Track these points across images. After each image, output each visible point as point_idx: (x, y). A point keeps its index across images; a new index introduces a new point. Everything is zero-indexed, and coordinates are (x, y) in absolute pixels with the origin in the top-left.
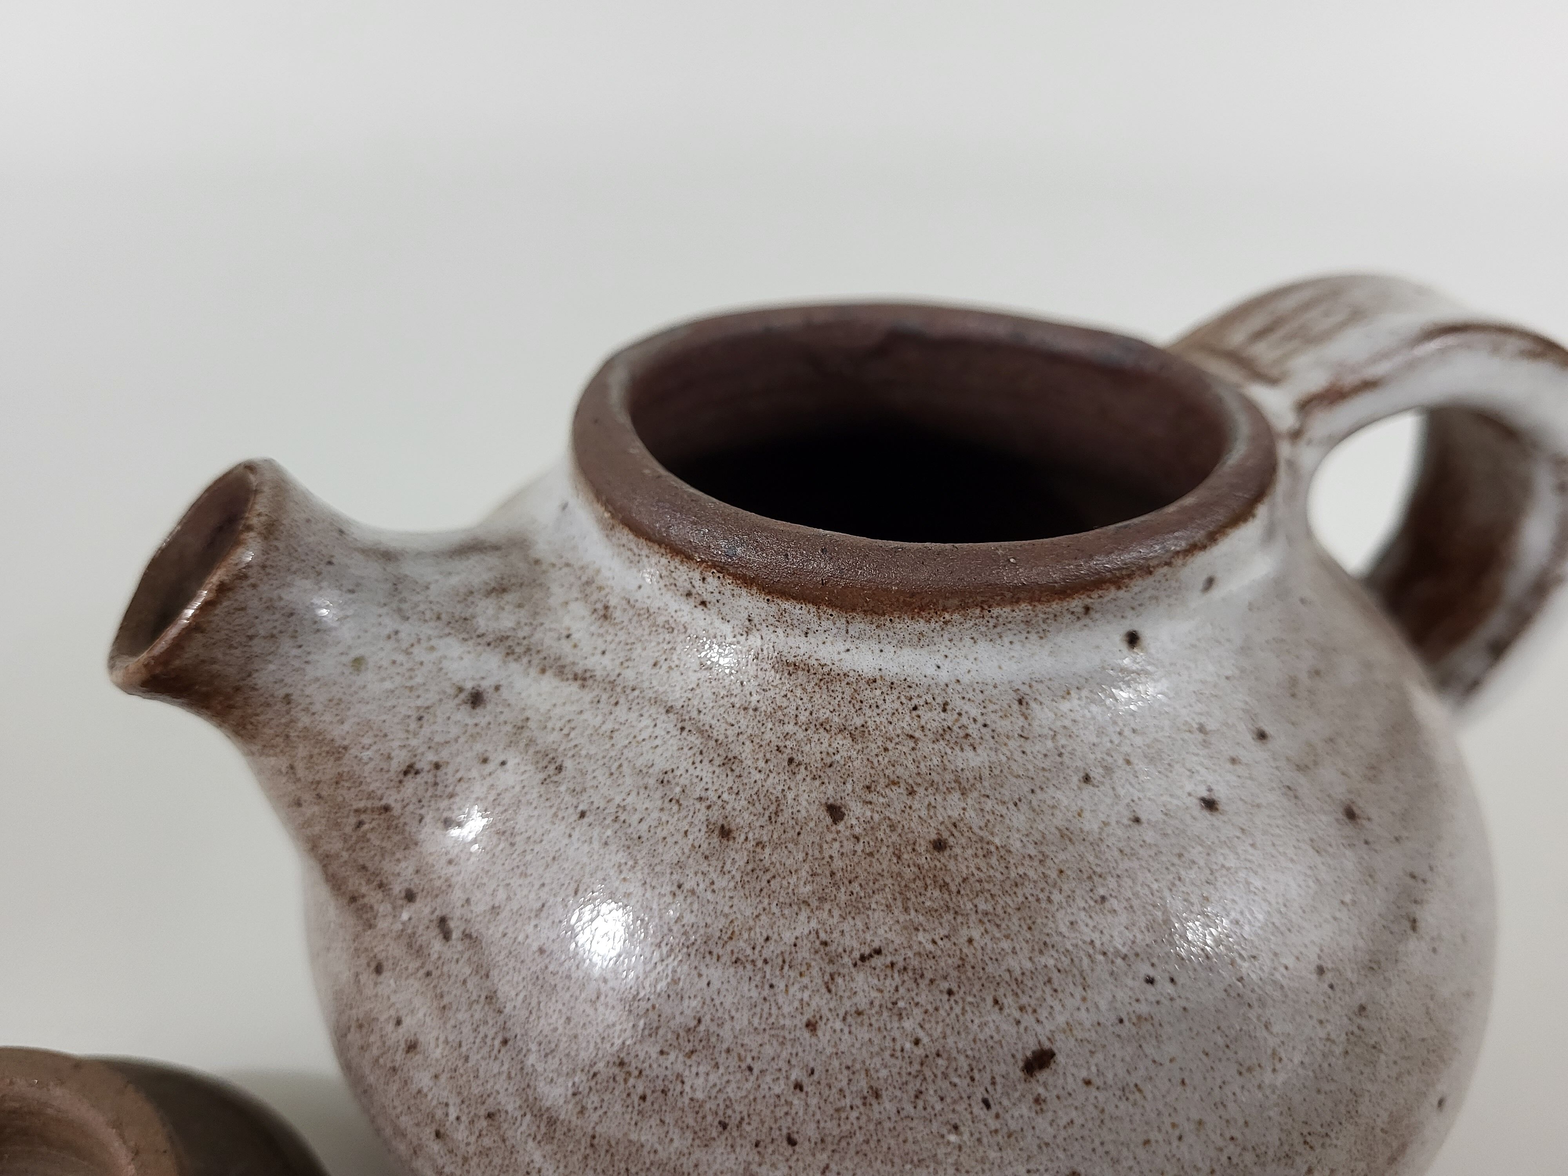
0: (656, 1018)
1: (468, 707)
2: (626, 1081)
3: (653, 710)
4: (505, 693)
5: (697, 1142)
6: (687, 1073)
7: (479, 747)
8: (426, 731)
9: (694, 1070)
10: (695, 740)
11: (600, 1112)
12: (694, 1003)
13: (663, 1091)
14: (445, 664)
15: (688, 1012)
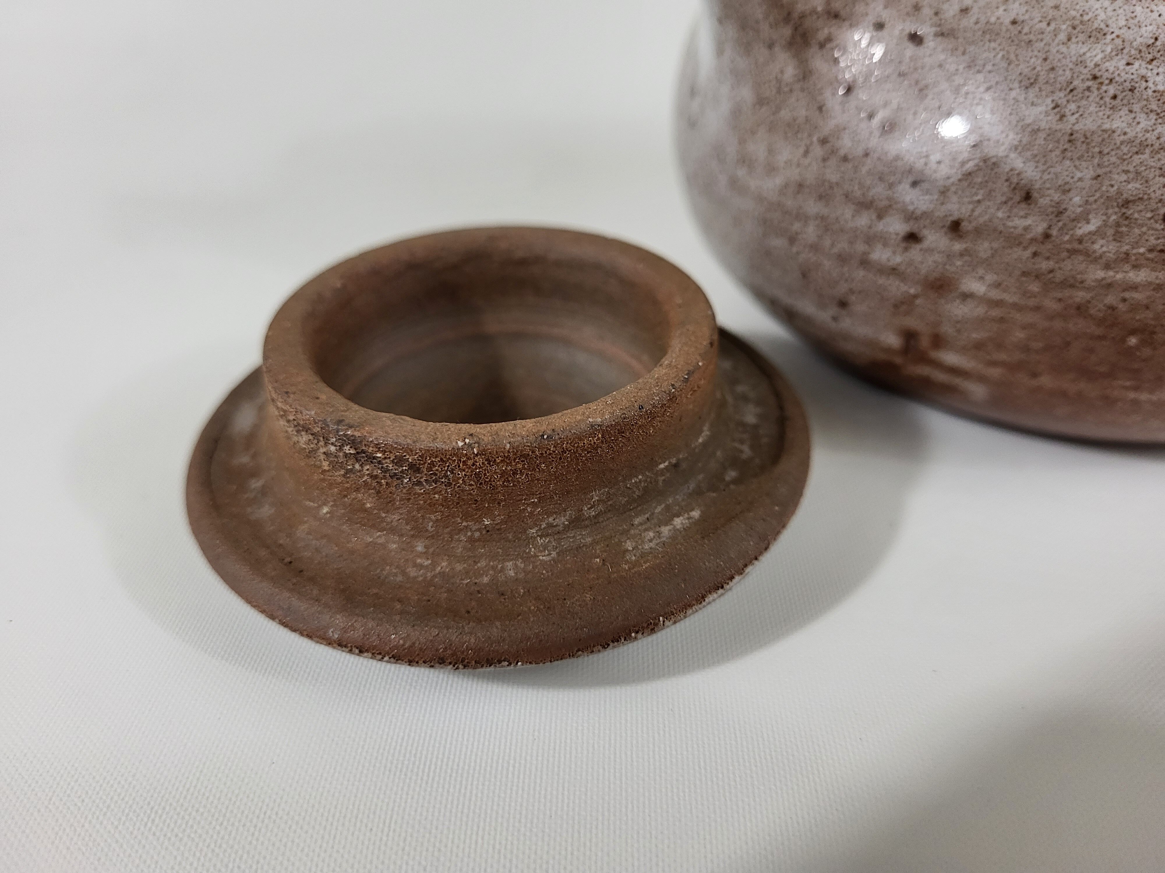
0: (1121, 43)
2: (1098, 89)
5: (1160, 121)
6: (1149, 74)
9: (1155, 71)
11: (1077, 116)
12: (1150, 28)
13: (1130, 90)
15: (1145, 35)
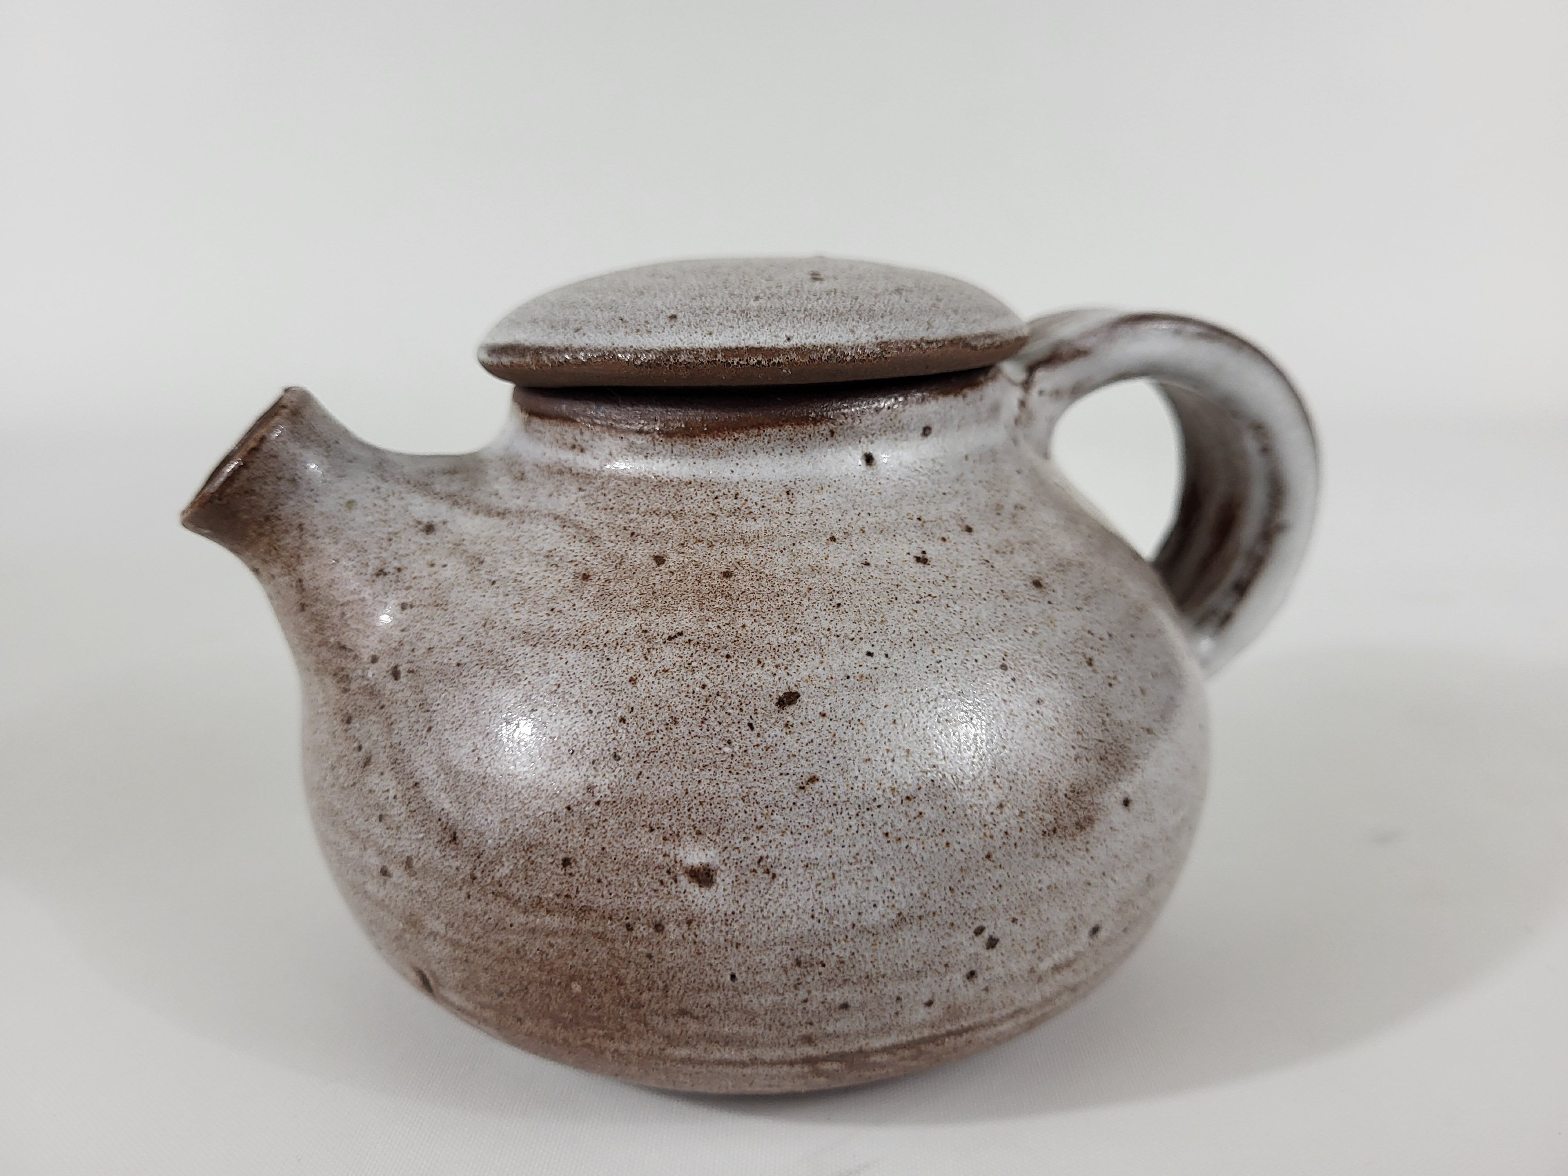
1: (424, 534)
3: (546, 520)
4: (449, 525)
7: (428, 557)
8: (394, 547)
10: (572, 531)
14: (411, 508)
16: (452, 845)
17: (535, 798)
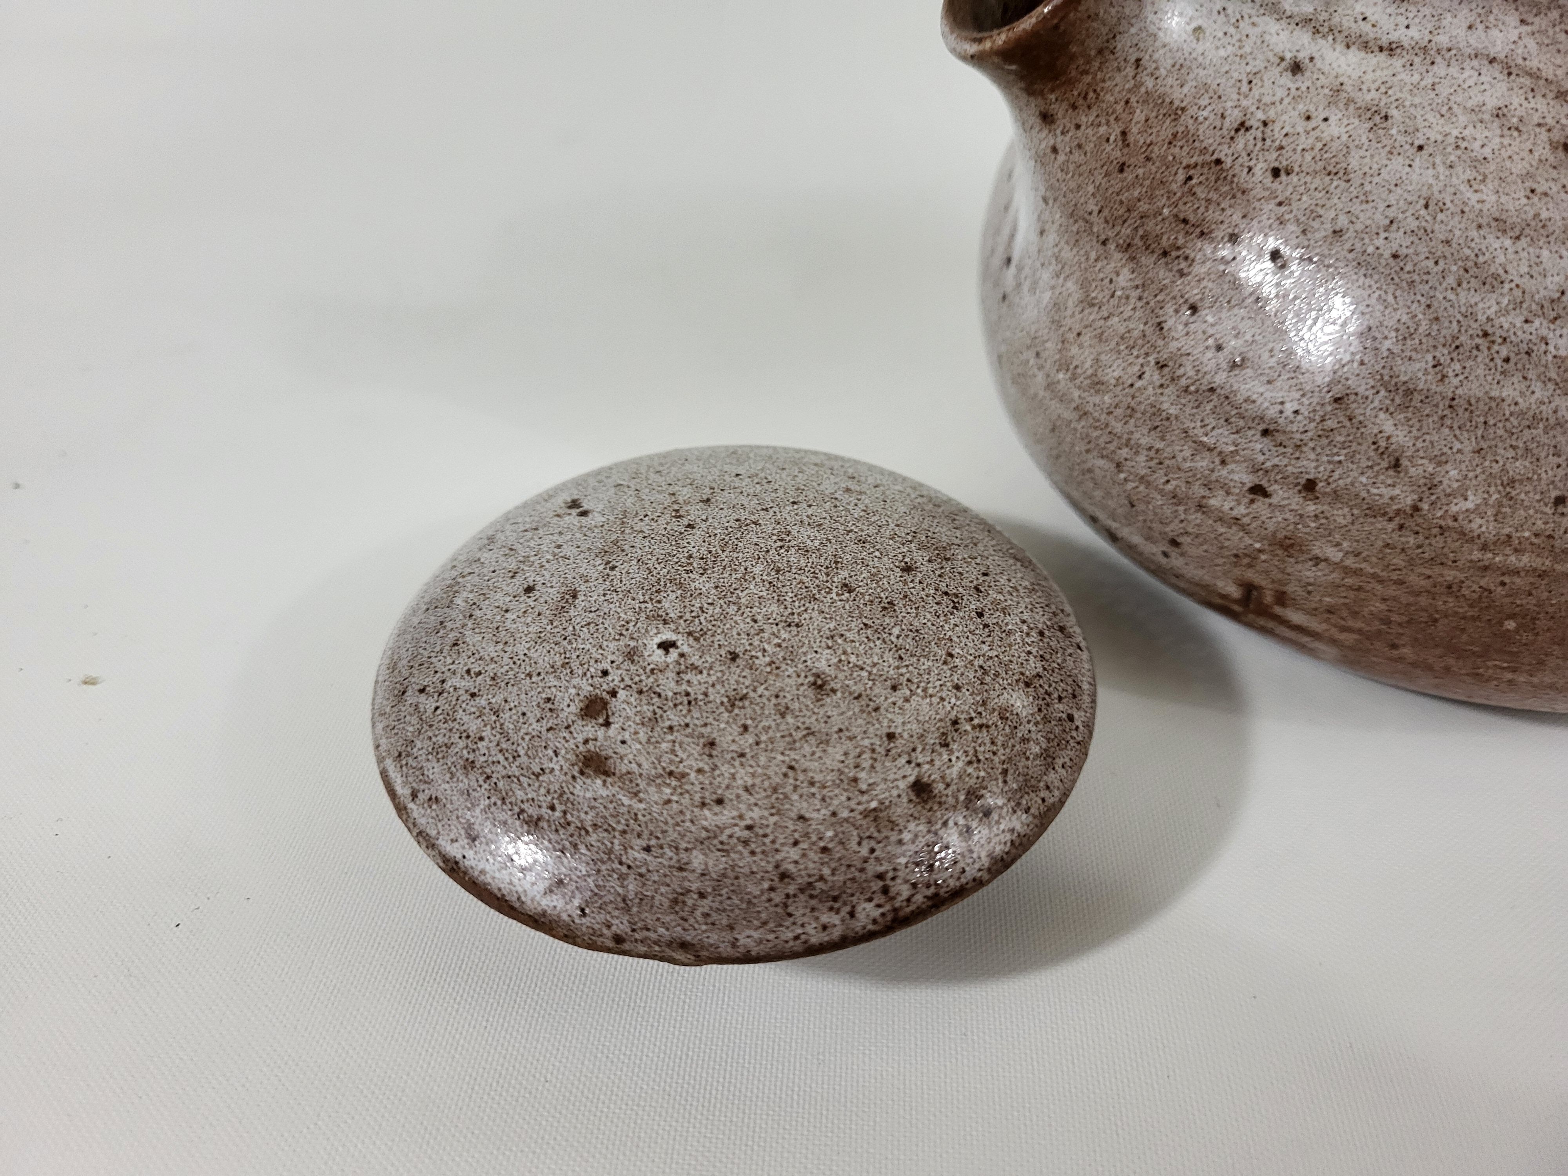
0: (1520, 294)
1: (1289, 74)
2: (1489, 349)
3: (1475, 63)
4: (1318, 63)
5: (1558, 392)
6: (1551, 335)
7: (1301, 107)
8: (1256, 92)
9: (1558, 333)
10: (1527, 81)
11: (1461, 377)
12: (1557, 279)
13: (1527, 353)
14: (1267, 37)
15: (1551, 287)
16: (1391, 472)
17: (1529, 427)
